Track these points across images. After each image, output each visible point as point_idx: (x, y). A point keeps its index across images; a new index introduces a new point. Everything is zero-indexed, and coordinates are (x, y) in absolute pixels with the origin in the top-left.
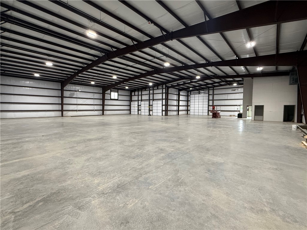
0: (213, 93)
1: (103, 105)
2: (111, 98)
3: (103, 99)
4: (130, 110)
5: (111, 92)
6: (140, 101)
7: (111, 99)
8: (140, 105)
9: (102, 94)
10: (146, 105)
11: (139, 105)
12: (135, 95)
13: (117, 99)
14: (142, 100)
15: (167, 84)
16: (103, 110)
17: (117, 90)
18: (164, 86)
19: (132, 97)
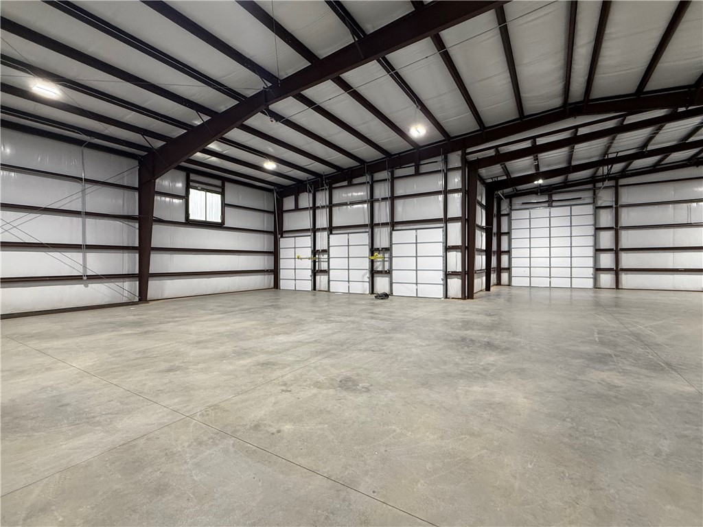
0: (617, 202)
1: (144, 249)
2: (191, 217)
3: (145, 220)
4: (275, 271)
5: (188, 188)
6: (325, 234)
7: (189, 223)
8: (324, 251)
9: (137, 195)
10: (354, 251)
11: (318, 248)
12: (297, 209)
13: (219, 221)
14: (331, 229)
15: (469, 150)
16: (143, 276)
17: (218, 183)
18: (455, 159)
19: (286, 216)
